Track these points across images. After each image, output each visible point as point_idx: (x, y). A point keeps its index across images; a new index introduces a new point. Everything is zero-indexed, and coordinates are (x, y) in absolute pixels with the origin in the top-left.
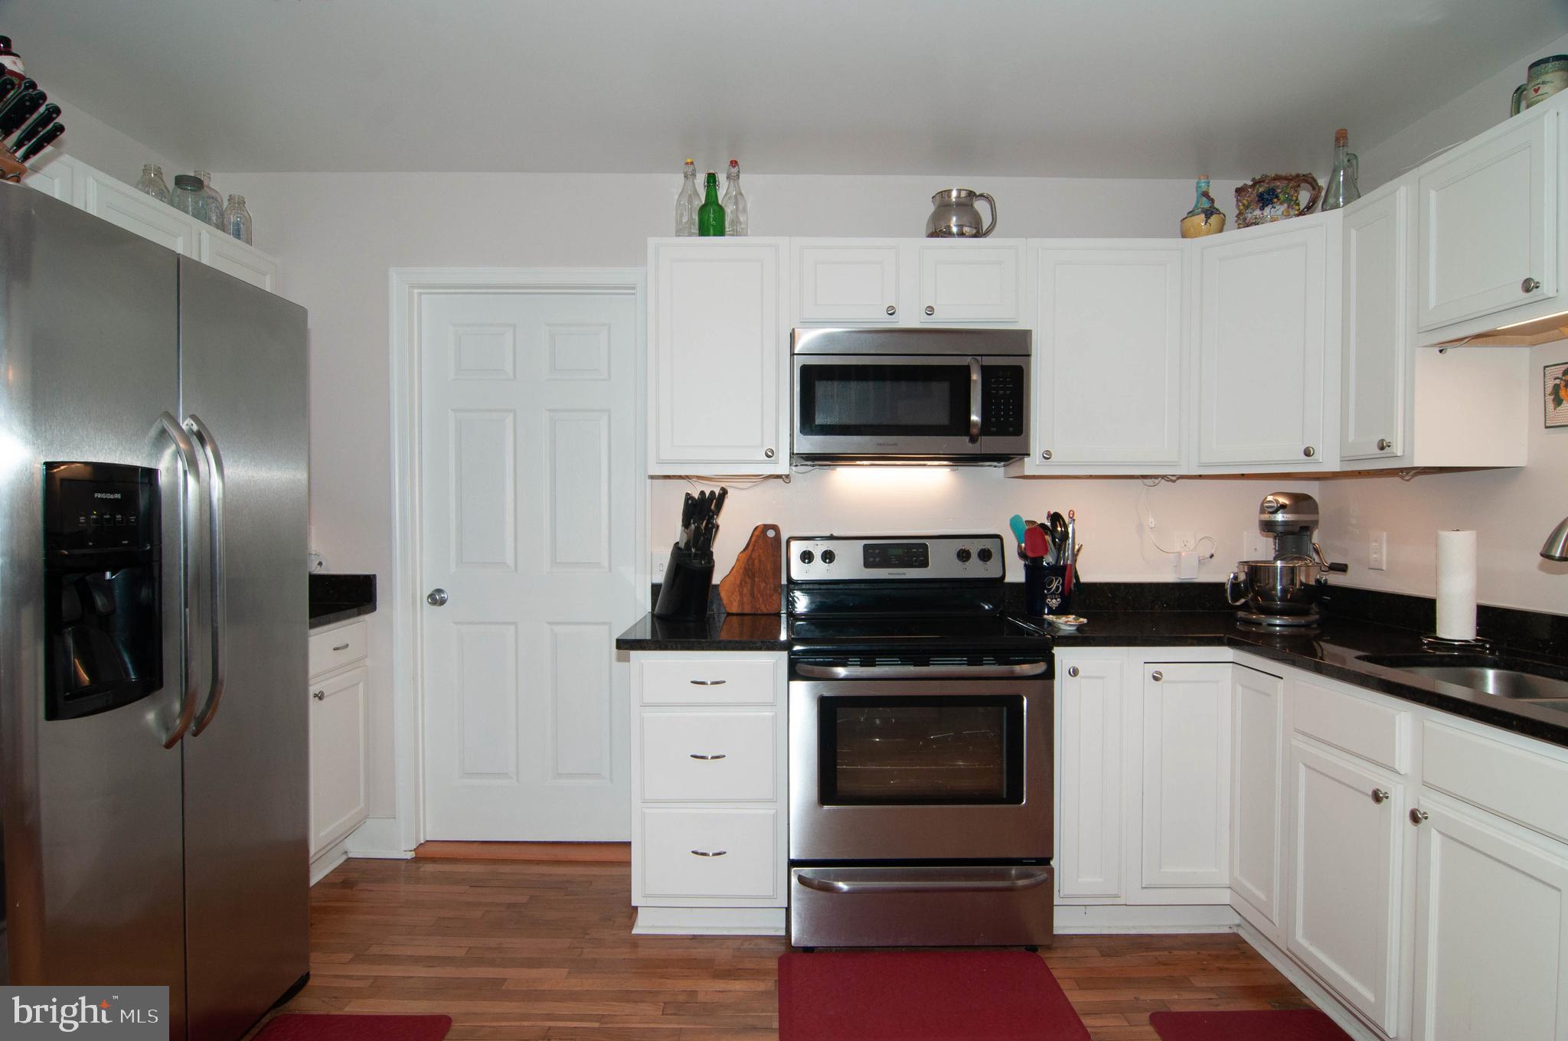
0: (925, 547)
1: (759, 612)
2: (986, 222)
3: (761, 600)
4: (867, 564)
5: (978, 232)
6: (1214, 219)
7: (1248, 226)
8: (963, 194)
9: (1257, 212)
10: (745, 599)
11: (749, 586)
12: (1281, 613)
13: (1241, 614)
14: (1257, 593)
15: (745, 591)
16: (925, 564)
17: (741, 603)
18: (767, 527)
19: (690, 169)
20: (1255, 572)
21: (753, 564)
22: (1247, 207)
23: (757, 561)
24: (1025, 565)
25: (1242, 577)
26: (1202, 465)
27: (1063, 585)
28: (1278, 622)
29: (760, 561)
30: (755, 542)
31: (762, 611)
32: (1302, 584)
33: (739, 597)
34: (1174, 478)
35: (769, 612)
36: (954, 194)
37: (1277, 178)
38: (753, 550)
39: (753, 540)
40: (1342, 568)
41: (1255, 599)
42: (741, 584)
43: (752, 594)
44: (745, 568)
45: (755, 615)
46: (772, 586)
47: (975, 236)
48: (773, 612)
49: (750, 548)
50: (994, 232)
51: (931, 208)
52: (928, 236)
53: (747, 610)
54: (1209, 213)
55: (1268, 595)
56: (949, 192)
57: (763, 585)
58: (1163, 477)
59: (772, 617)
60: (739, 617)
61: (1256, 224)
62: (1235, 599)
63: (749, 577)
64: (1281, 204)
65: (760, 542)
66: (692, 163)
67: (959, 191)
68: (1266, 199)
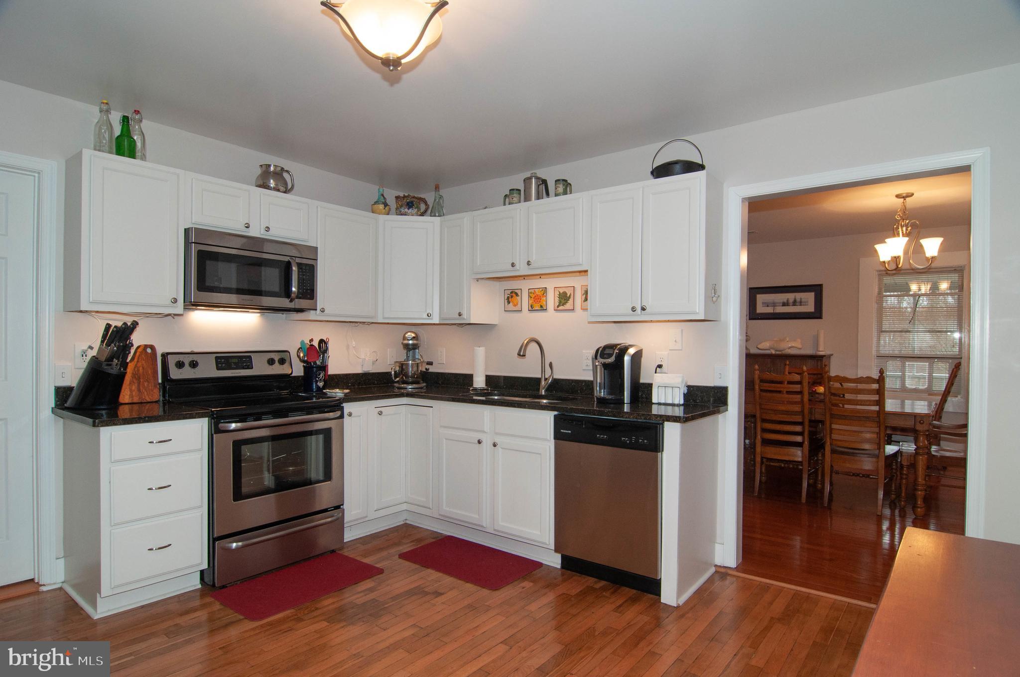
0: (250, 357)
1: (145, 401)
2: (290, 186)
3: (146, 393)
4: (218, 368)
5: (286, 190)
6: (387, 208)
7: (402, 215)
8: (279, 169)
9: (406, 210)
10: (134, 393)
11: (136, 385)
12: (412, 383)
13: (396, 385)
14: (403, 375)
15: (134, 388)
16: (250, 367)
17: (131, 396)
18: (146, 346)
19: (105, 107)
20: (402, 365)
21: (138, 370)
22: (401, 206)
23: (141, 368)
24: (304, 366)
25: (397, 369)
26: (384, 318)
27: (325, 375)
28: (410, 387)
29: (143, 368)
30: (139, 356)
31: (146, 400)
32: (421, 371)
33: (129, 392)
34: (369, 323)
35: (152, 401)
36: (272, 169)
37: (414, 197)
38: (138, 361)
39: (138, 354)
40: (430, 363)
41: (402, 378)
42: (130, 383)
43: (139, 390)
44: (133, 373)
45: (141, 403)
46: (153, 385)
47: (285, 192)
48: (154, 400)
49: (136, 360)
50: (293, 192)
51: (259, 171)
52: (257, 186)
53: (136, 400)
54: (386, 205)
55: (407, 375)
56: (269, 166)
57: (146, 384)
58: (360, 323)
59: (154, 404)
60: (129, 405)
61: (406, 215)
62: (396, 377)
63: (136, 379)
64: (415, 208)
65: (143, 356)
66: (107, 103)
67: (276, 166)
68: (410, 205)
